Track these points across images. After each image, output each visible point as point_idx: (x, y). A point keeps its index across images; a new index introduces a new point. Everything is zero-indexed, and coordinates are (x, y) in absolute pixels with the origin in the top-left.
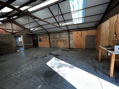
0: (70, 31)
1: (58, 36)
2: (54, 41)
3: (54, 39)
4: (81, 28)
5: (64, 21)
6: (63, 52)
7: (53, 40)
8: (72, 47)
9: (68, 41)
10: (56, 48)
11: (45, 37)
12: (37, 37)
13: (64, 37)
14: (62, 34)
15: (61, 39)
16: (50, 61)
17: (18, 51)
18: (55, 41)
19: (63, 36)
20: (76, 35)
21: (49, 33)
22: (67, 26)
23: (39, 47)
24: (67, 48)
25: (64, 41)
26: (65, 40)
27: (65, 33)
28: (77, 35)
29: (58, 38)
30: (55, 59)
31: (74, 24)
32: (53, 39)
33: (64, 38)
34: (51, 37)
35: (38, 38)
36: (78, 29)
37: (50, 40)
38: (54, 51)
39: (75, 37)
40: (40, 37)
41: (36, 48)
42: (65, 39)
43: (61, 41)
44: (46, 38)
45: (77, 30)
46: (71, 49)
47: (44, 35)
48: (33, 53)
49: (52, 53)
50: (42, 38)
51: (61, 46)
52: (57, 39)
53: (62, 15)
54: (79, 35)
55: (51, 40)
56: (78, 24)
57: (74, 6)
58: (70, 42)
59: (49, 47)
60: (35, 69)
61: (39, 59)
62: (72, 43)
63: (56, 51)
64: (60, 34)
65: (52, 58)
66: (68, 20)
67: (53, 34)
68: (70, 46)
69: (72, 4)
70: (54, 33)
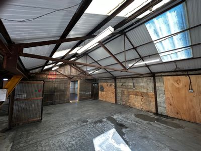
0: (156, 75)
1: (131, 84)
2: (124, 92)
3: (124, 89)
4: (187, 69)
5: (141, 57)
6: (137, 119)
7: (122, 91)
8: (165, 113)
9: (154, 97)
10: (126, 108)
11: (109, 84)
12: (98, 84)
13: (143, 87)
14: (140, 80)
15: (137, 90)
16: (102, 135)
17: (71, 101)
18: (126, 93)
19: (142, 84)
20: (173, 84)
21: (115, 78)
22: (147, 66)
23: (100, 99)
24: (151, 112)
25: (142, 95)
26: (147, 94)
27: (145, 79)
28: (178, 86)
29: (130, 88)
30: (114, 133)
31: (164, 61)
32: (121, 89)
33: (144, 89)
34: (119, 84)
35: (100, 84)
36: (178, 71)
37: (116, 90)
38: (120, 113)
39: (170, 89)
40: (102, 84)
41: (94, 101)
42: (145, 91)
43: (136, 95)
44: (111, 85)
45: (175, 74)
46: (162, 115)
47: (108, 81)
48: (86, 109)
49: (115, 117)
50: (104, 84)
51: (136, 104)
52: (130, 90)
53: (135, 48)
54: (181, 85)
55: (119, 90)
56: (175, 61)
57: (159, 30)
58: (158, 100)
59: (114, 102)
60: (72, 144)
61: (88, 123)
62: (164, 102)
63: (124, 115)
64: (134, 81)
65: (109, 129)
66: (149, 56)
67: (123, 80)
68: (159, 108)
69: (153, 28)
70: (124, 78)
